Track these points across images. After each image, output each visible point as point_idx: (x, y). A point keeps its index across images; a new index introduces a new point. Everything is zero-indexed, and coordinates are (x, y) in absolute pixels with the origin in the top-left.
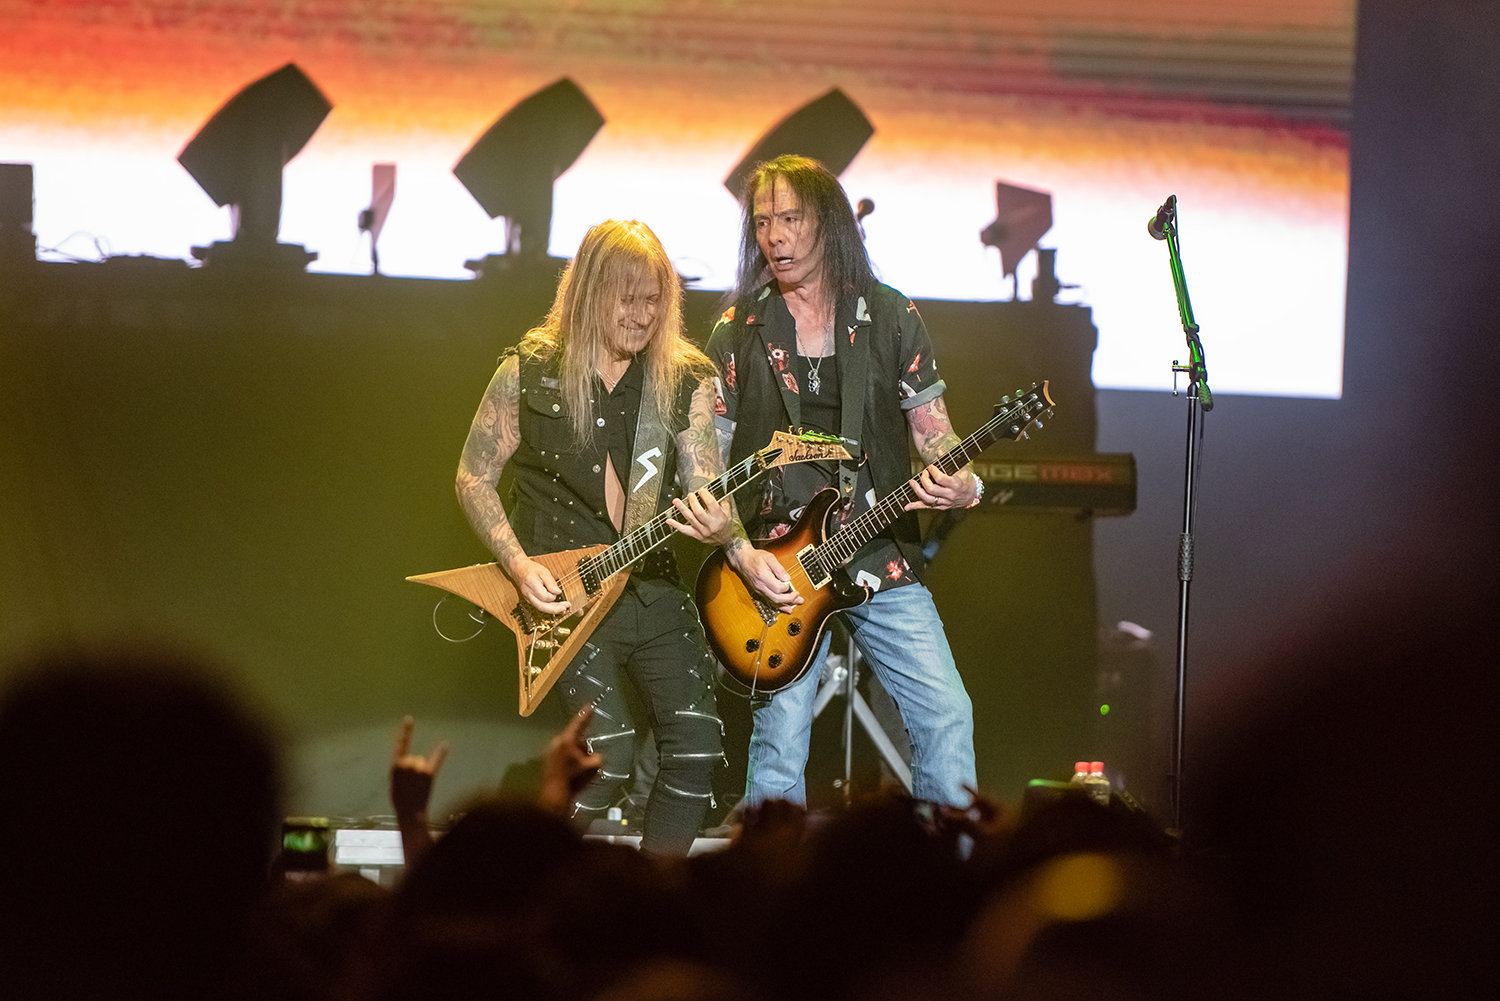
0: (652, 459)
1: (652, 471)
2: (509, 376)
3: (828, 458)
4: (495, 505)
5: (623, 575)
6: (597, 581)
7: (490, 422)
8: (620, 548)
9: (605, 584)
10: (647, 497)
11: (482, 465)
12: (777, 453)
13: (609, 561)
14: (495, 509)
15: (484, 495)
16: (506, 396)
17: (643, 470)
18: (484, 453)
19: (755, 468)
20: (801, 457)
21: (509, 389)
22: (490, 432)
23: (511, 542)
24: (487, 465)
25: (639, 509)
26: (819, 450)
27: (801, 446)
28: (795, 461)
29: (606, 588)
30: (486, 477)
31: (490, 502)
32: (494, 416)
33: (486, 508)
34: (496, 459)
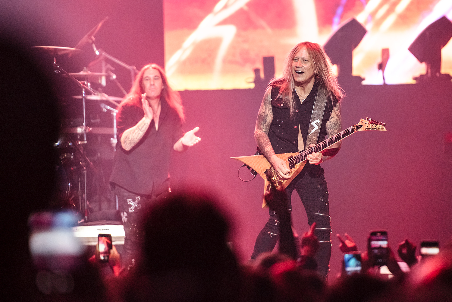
0: (317, 124)
1: (316, 128)
2: (269, 94)
3: (378, 130)
4: (267, 139)
5: (303, 163)
6: (294, 165)
7: (264, 111)
8: (303, 154)
9: (297, 166)
10: (314, 137)
11: (262, 126)
12: (361, 126)
13: (299, 158)
14: (267, 141)
15: (263, 136)
16: (268, 101)
17: (313, 127)
18: (262, 122)
19: (352, 131)
20: (369, 129)
21: (268, 99)
22: (264, 114)
23: (271, 151)
24: (264, 126)
25: (311, 141)
26: (376, 127)
27: (369, 125)
28: (366, 130)
29: (297, 167)
30: (264, 130)
31: (265, 139)
32: (264, 108)
33: (264, 140)
34: (266, 123)
